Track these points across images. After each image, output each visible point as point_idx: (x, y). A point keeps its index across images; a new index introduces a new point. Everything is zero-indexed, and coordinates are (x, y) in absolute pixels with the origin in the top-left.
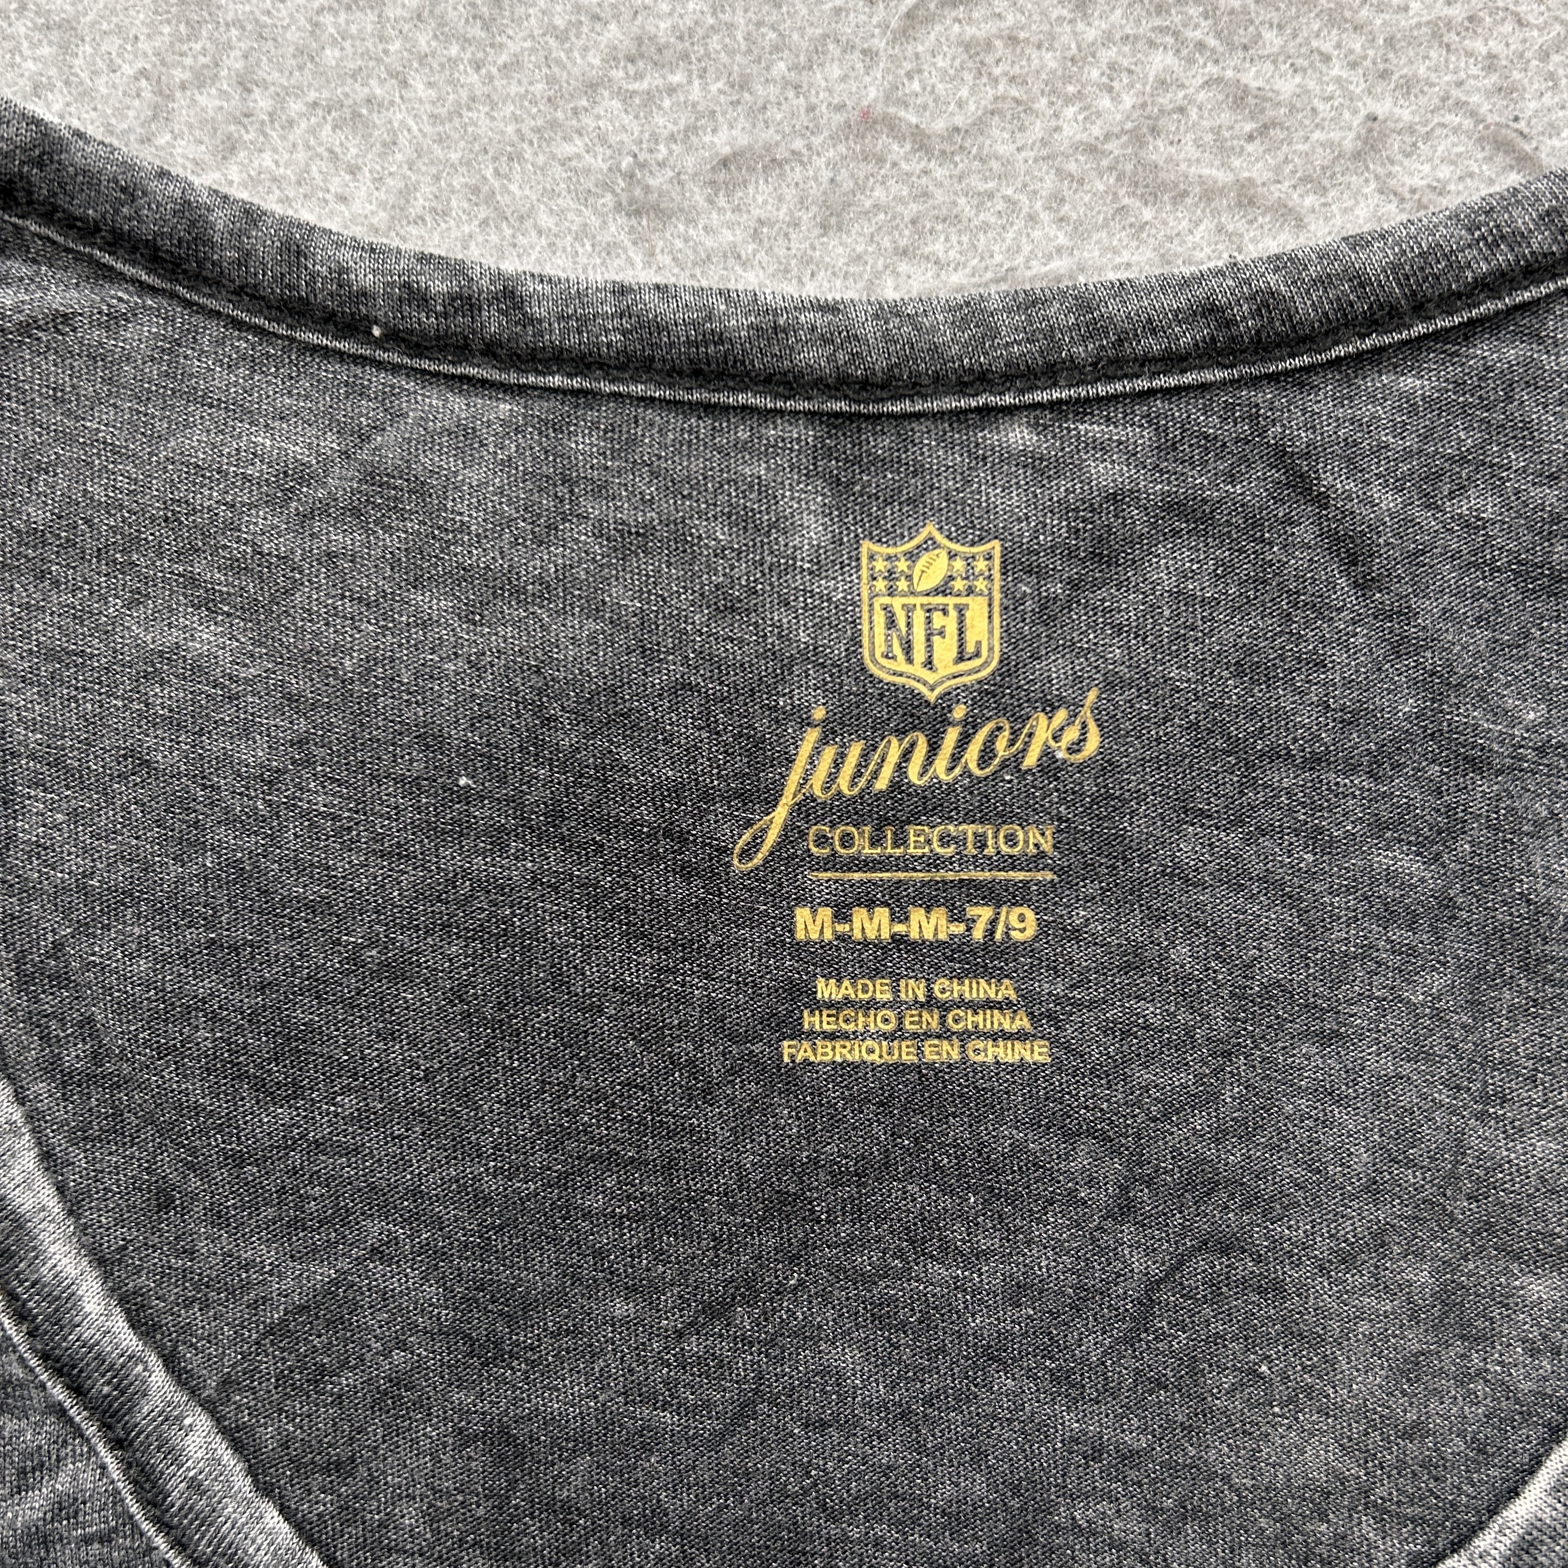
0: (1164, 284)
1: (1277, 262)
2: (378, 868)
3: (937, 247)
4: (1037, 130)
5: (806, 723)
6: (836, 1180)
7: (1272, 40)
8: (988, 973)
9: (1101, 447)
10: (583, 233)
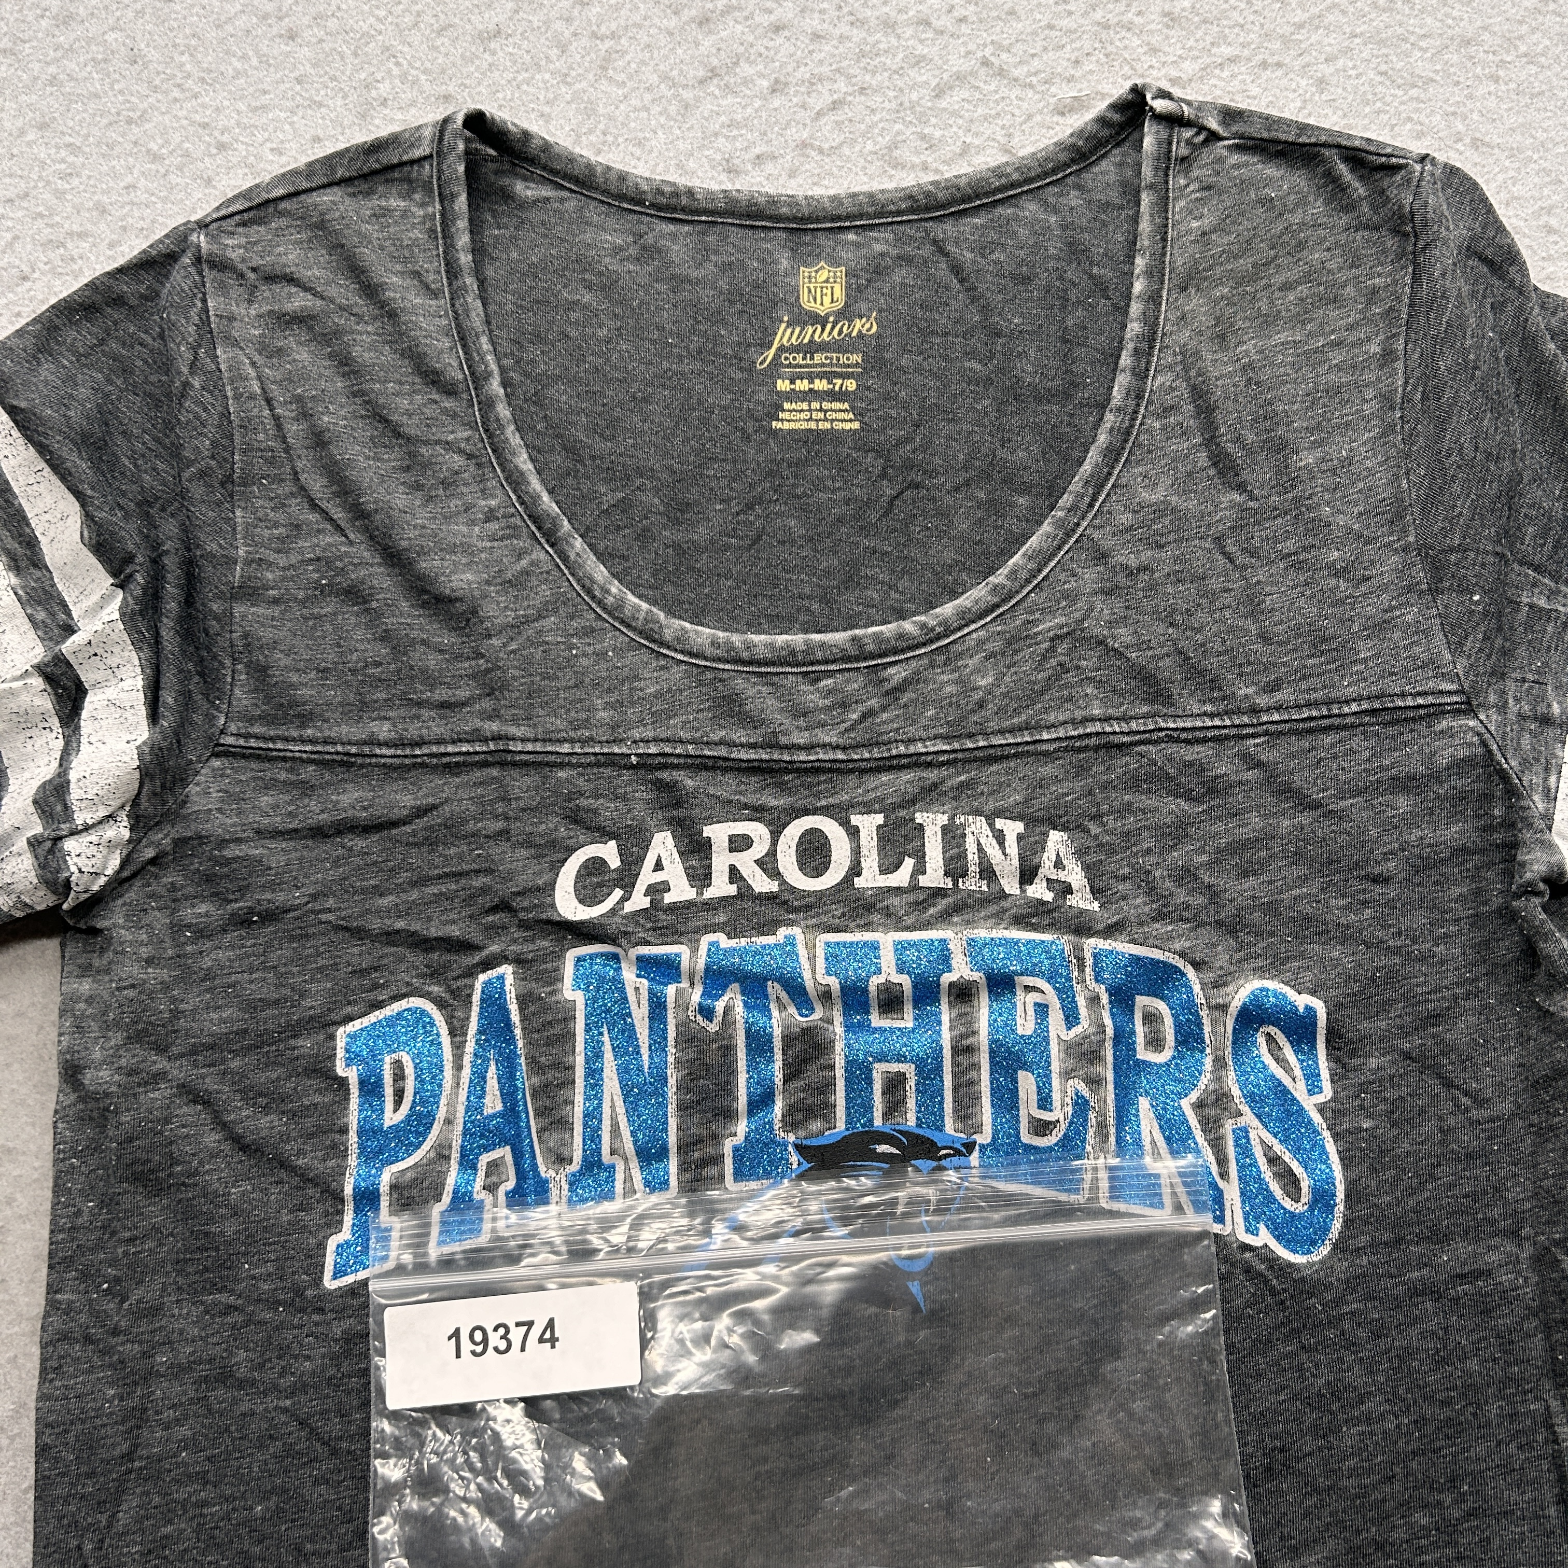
0: (896, 190)
1: (932, 183)
2: (643, 367)
3: (826, 182)
4: (857, 148)
5: (781, 321)
6: (789, 466)
7: (933, 121)
8: (840, 400)
9: (877, 240)
10: (713, 178)
